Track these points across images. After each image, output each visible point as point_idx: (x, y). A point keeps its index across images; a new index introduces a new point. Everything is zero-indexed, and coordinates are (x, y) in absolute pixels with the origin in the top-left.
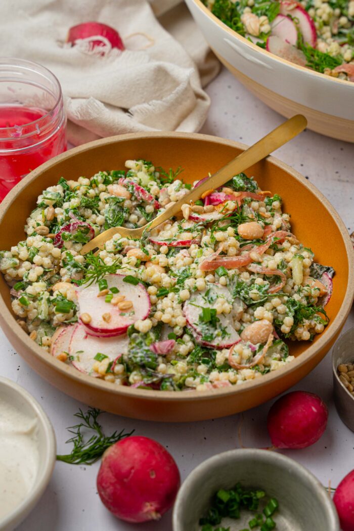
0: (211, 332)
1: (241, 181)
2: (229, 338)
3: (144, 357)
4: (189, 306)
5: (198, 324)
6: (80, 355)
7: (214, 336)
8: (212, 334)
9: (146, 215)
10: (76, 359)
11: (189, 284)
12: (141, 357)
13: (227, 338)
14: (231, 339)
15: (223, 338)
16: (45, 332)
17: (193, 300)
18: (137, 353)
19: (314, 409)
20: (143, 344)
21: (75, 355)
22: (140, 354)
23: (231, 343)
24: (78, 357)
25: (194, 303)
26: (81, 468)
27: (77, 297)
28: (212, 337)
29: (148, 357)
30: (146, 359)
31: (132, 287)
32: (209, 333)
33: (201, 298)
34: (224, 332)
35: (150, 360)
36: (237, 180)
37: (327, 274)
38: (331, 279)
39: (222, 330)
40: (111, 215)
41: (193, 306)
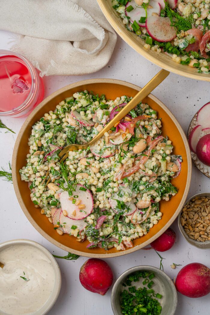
0: (122, 211)
1: (134, 114)
2: (131, 211)
3: (93, 233)
4: (112, 200)
5: (116, 208)
6: (65, 224)
7: (124, 212)
8: (123, 212)
9: (87, 131)
10: (63, 227)
11: (110, 191)
12: (91, 233)
13: (130, 211)
14: (132, 211)
15: (128, 212)
16: (48, 208)
17: (113, 196)
18: (90, 231)
19: (169, 242)
20: (92, 226)
21: (63, 225)
22: (91, 232)
23: (132, 213)
24: (64, 226)
25: (113, 198)
26: (72, 261)
27: (59, 198)
28: (123, 213)
29: (94, 232)
30: (94, 233)
31: (84, 192)
32: (121, 212)
33: (117, 195)
34: (128, 209)
35: (95, 233)
36: (132, 113)
37: (178, 160)
38: (180, 163)
39: (127, 209)
40: (69, 134)
41: (113, 200)
